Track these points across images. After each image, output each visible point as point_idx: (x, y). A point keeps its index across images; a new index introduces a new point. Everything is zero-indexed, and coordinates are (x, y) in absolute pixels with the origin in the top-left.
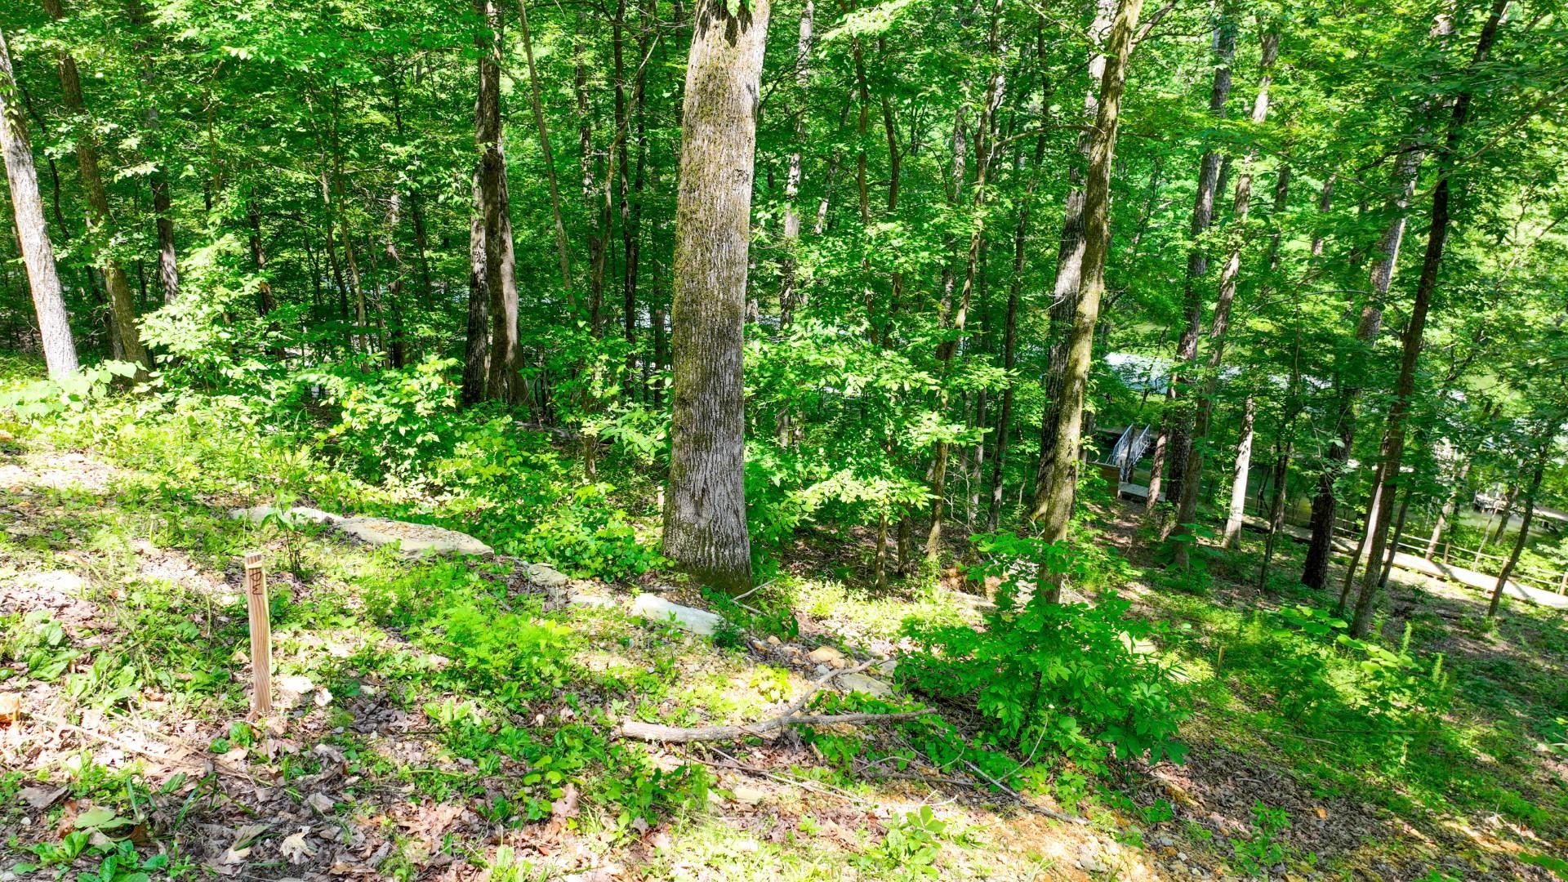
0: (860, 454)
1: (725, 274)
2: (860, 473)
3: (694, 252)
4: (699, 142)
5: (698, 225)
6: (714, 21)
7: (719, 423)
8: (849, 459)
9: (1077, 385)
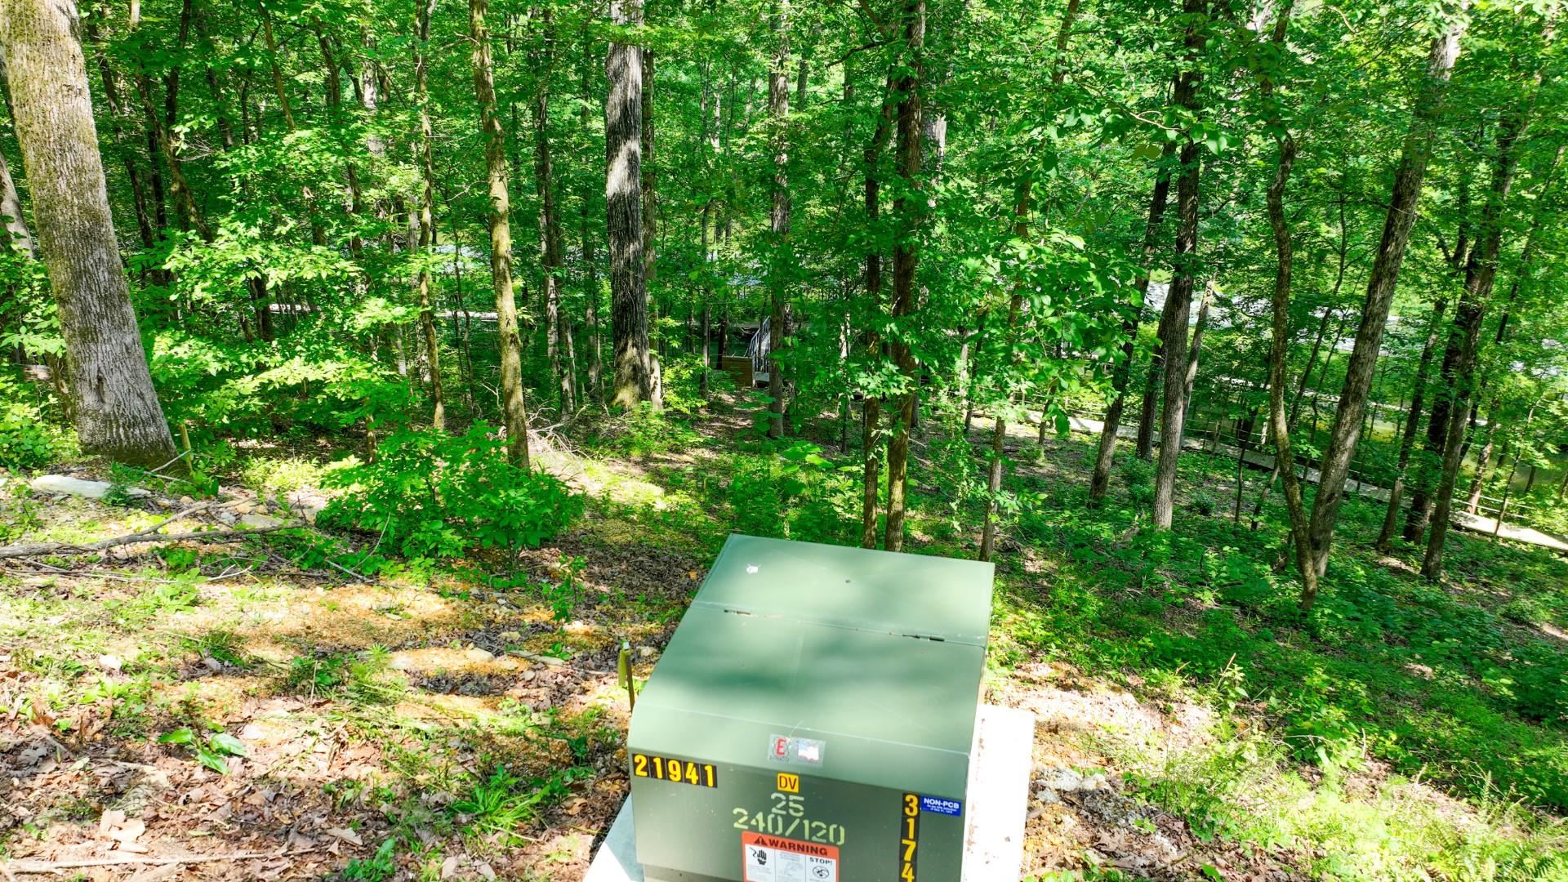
0: (309, 343)
2: (312, 358)
3: (38, 162)
4: (18, 60)
5: (35, 137)
7: (101, 316)
8: (299, 348)
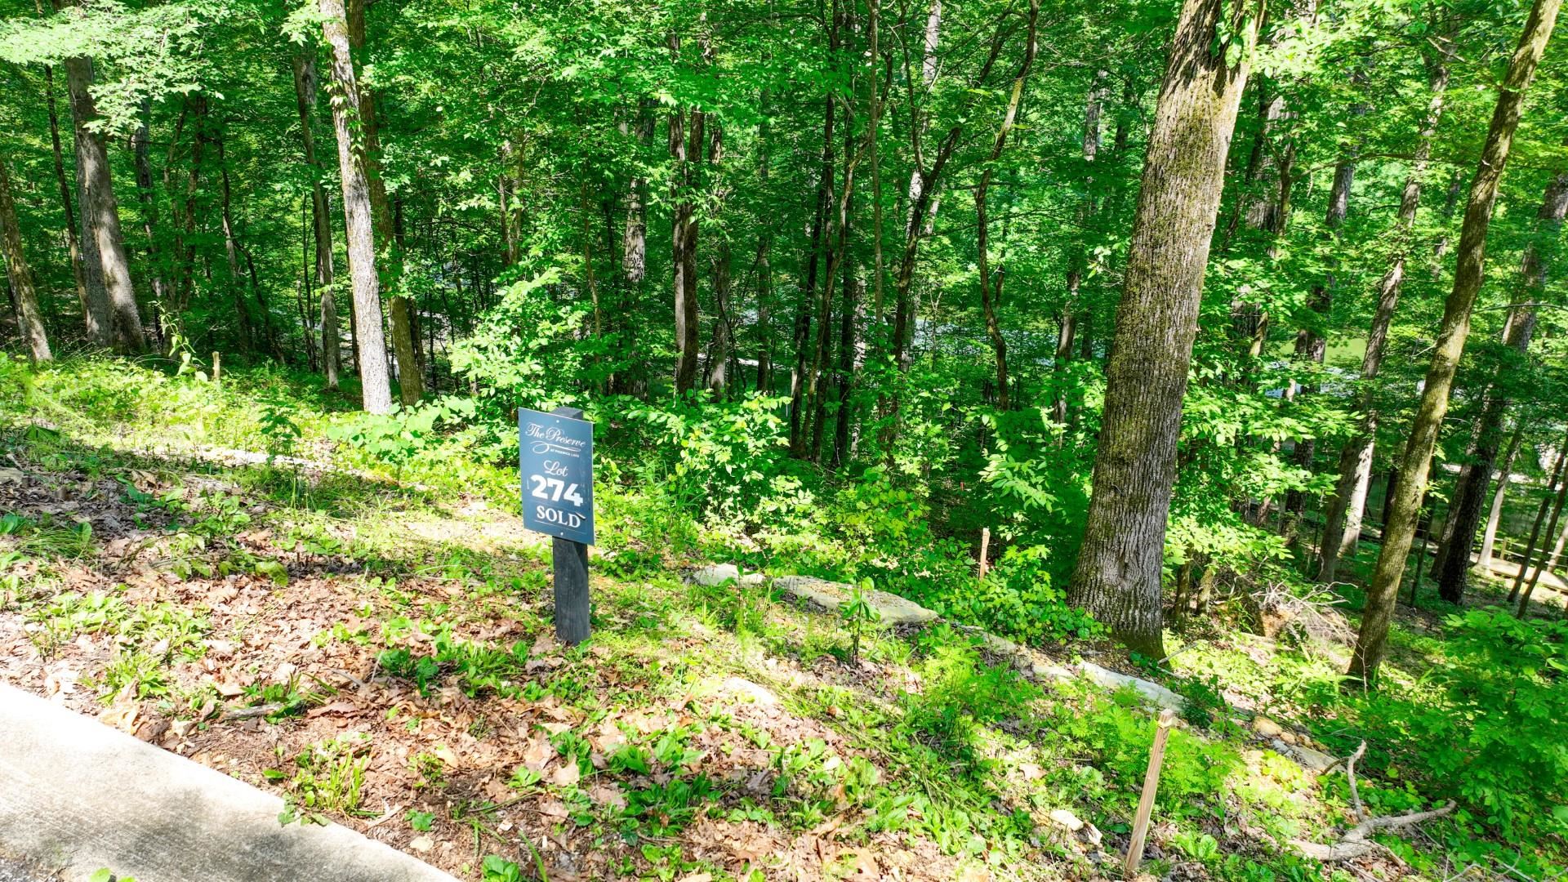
1: (1182, 332)
3: (1153, 308)
4: (1173, 197)
5: (1161, 280)
6: (1202, 71)
7: (1158, 484)
9: (1432, 430)
